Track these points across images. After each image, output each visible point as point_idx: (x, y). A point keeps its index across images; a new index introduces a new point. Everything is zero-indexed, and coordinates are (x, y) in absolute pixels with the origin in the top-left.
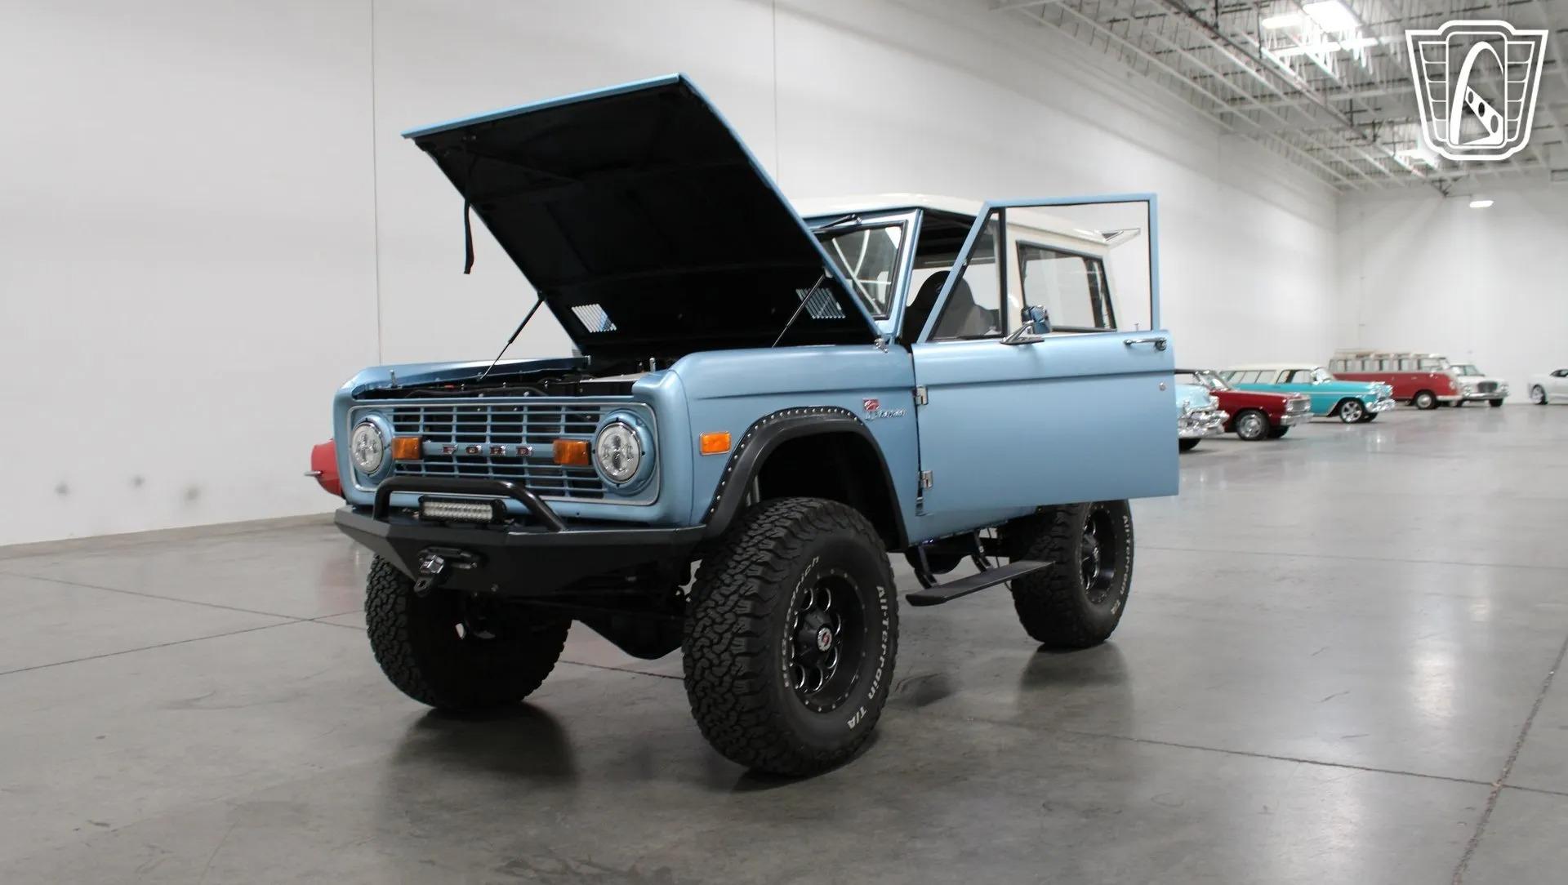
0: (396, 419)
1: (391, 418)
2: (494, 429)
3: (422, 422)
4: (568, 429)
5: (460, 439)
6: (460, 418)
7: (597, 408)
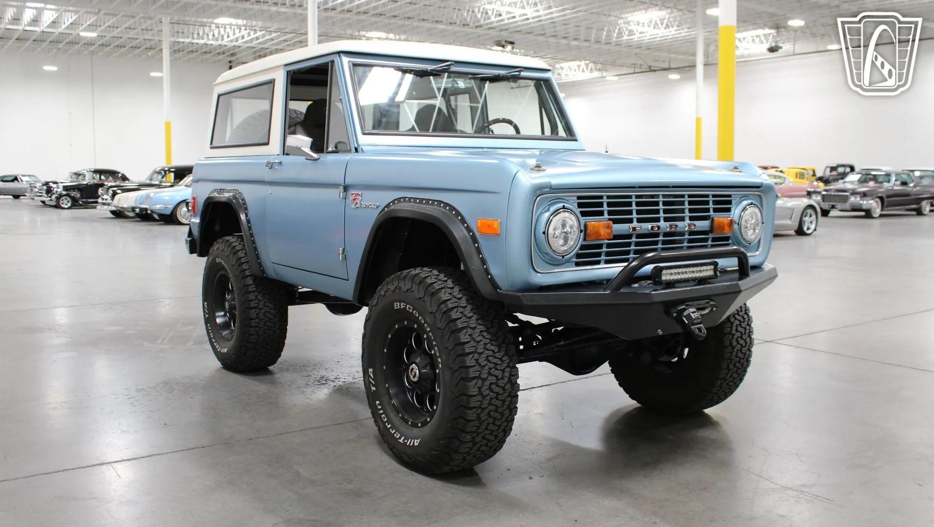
0: (580, 205)
1: (576, 205)
2: (665, 211)
3: (605, 208)
4: (715, 210)
5: (639, 221)
6: (638, 204)
7: (730, 196)
